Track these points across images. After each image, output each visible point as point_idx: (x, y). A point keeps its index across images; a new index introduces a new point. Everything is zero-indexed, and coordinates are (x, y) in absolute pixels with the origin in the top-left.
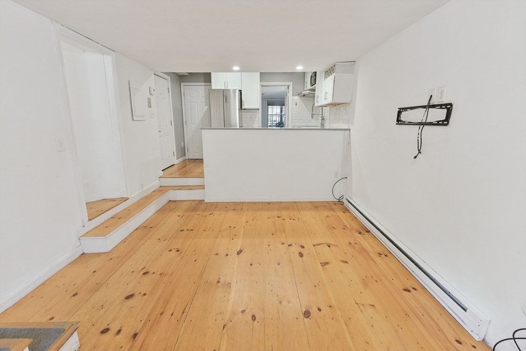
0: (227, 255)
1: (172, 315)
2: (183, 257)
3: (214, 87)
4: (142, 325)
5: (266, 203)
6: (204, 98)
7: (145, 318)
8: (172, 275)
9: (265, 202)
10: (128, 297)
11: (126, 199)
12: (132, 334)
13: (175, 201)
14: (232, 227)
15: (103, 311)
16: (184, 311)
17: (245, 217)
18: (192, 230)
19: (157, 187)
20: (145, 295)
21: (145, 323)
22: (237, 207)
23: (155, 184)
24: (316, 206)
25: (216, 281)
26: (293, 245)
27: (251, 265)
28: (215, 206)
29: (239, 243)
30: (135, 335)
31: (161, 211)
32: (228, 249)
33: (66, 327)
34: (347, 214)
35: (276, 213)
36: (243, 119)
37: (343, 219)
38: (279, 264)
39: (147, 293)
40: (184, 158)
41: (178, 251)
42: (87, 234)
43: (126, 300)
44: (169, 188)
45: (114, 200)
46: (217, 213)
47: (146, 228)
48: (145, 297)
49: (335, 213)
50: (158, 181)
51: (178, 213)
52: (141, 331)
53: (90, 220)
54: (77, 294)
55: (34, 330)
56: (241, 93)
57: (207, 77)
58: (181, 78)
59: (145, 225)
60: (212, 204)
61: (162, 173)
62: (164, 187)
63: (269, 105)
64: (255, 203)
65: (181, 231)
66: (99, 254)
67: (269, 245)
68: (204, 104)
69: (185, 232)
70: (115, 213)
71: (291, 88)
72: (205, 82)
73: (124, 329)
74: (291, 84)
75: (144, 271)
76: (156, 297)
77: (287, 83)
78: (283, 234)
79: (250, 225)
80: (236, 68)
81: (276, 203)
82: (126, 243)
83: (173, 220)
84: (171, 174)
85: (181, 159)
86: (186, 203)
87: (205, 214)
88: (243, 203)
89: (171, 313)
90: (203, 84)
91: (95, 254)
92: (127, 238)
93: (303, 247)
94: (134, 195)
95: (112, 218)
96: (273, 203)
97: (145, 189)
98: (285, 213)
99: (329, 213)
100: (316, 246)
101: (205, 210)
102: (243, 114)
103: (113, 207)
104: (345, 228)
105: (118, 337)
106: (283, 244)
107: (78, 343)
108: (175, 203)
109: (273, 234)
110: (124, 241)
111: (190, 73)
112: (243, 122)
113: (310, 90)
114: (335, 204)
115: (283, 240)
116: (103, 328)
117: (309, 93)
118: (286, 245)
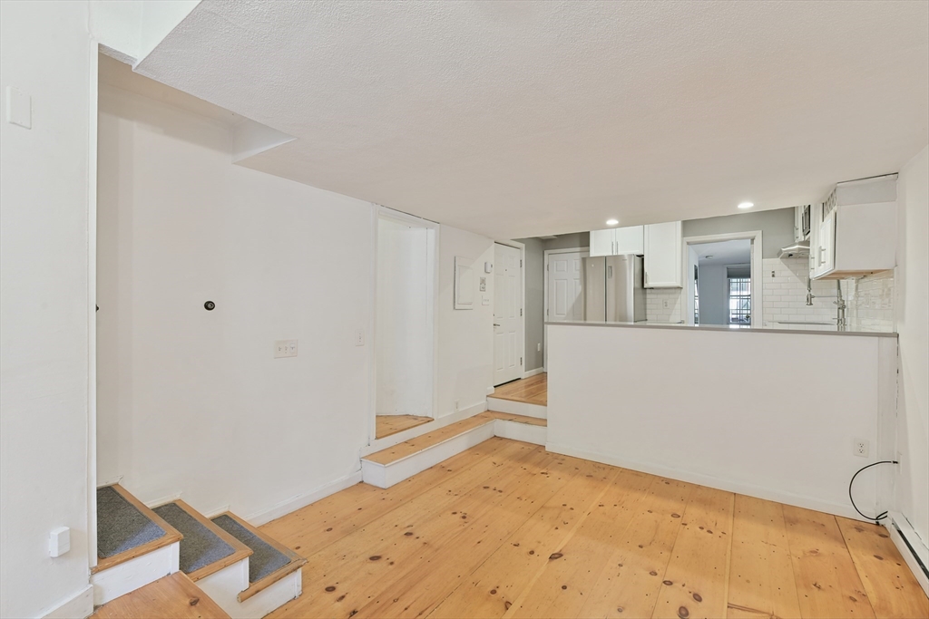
0: (532, 553)
1: (406, 609)
2: (465, 529)
3: (593, 253)
4: (367, 603)
5: (663, 479)
6: (578, 272)
7: (376, 595)
8: (437, 550)
9: (660, 477)
10: (374, 558)
11: (430, 420)
12: (352, 609)
13: (501, 439)
14: (569, 507)
15: (343, 562)
16: (423, 612)
17: (602, 494)
18: (500, 491)
19: (482, 410)
20: (392, 563)
21: (372, 603)
22: (597, 472)
23: (478, 405)
24: (790, 517)
25: (491, 589)
26: (677, 585)
27: (564, 587)
28: (560, 460)
29: (563, 539)
30: (354, 612)
31: (475, 450)
32: (539, 542)
33: (293, 560)
34: (890, 565)
35: (674, 506)
36: (648, 306)
37: (862, 575)
38: (620, 610)
39: (396, 563)
40: (540, 370)
41: (464, 517)
42: (371, 457)
43: (369, 560)
44: (497, 415)
45: (415, 418)
46: (555, 474)
47: (444, 469)
48: (391, 567)
49: (842, 551)
50: (485, 401)
51: (495, 459)
52: (363, 610)
53: (377, 438)
54: (331, 529)
55: (270, 548)
56: (643, 260)
57: (583, 239)
58: (545, 244)
59: (444, 464)
60: (556, 456)
61: (492, 390)
62: (493, 412)
63: (730, 276)
64: (637, 474)
65: (485, 488)
66: (375, 488)
67: (620, 565)
68: (578, 281)
69: (489, 492)
70: (412, 437)
71: (758, 242)
72: (581, 246)
73: (347, 597)
74: (758, 234)
75: (408, 530)
76: (401, 575)
77: (750, 234)
78: (666, 554)
79: (604, 514)
80: (612, 222)
81: (686, 484)
82: (410, 483)
83: (485, 467)
84: (507, 394)
85: (533, 372)
86: (516, 445)
87: (537, 470)
88: (612, 468)
89: (406, 606)
90: (578, 249)
91: (372, 486)
92: (413, 477)
93: (698, 598)
94: (443, 417)
95: (406, 442)
96: (678, 483)
97: (460, 409)
98: (694, 512)
99: (825, 546)
100: (735, 611)
101: (538, 464)
102: (648, 296)
103: (409, 428)
104: (858, 597)
105: (337, 603)
106: (654, 573)
107: (300, 588)
108: (501, 441)
109: (641, 547)
110: (409, 480)
111: (560, 236)
112: (648, 312)
113: (801, 243)
114: (859, 529)
115: (658, 566)
116: (330, 585)
117: (800, 249)
118: (658, 579)
